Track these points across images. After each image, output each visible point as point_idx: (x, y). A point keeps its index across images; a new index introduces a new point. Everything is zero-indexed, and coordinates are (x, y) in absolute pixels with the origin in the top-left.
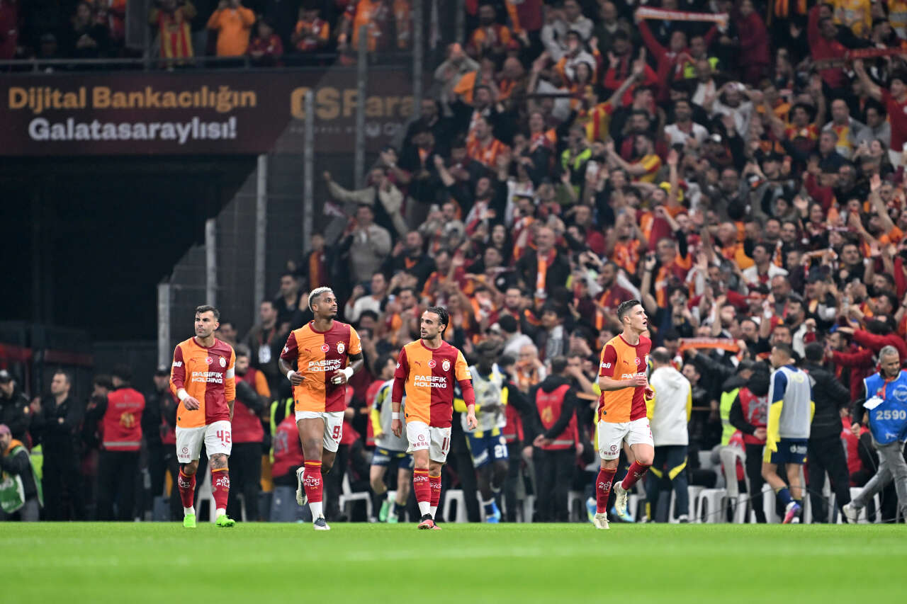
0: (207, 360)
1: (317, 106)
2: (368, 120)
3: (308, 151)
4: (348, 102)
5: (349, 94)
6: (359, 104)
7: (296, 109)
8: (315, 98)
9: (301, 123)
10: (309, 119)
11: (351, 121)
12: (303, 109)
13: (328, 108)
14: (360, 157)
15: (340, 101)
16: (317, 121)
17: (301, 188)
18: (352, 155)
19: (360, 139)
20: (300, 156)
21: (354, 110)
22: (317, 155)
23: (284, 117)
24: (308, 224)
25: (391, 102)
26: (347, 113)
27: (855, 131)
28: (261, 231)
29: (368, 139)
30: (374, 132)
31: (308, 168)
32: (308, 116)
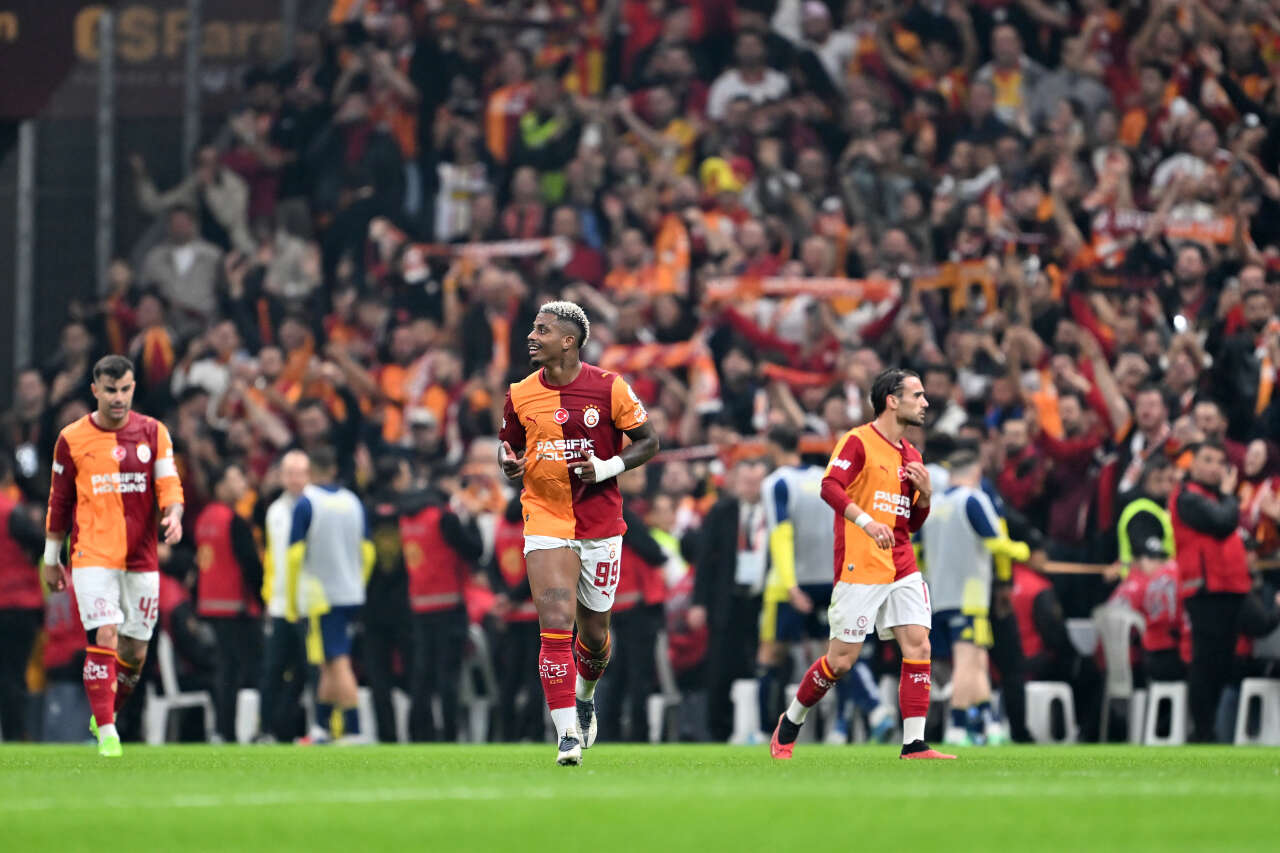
0: (117, 453)
1: (118, 37)
2: (208, 63)
3: (105, 115)
4: (172, 34)
5: (173, 18)
6: (191, 34)
7: (83, 43)
8: (116, 26)
9: (92, 68)
10: (106, 63)
11: (178, 63)
12: (96, 42)
13: (137, 42)
14: (192, 125)
15: (159, 30)
16: (121, 64)
17: (92, 178)
18: (180, 120)
19: (192, 95)
20: (90, 124)
21: (183, 47)
22: (121, 124)
23: (65, 56)
24: (104, 239)
25: (245, 31)
26: (171, 49)
27: (1031, 81)
28: (25, 250)
29: (206, 96)
30: (216, 82)
31: (105, 144)
32: (104, 54)
